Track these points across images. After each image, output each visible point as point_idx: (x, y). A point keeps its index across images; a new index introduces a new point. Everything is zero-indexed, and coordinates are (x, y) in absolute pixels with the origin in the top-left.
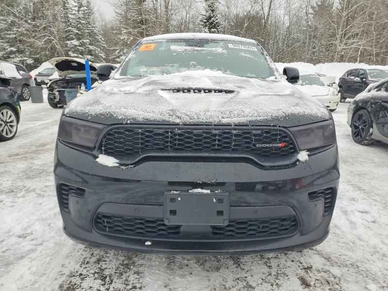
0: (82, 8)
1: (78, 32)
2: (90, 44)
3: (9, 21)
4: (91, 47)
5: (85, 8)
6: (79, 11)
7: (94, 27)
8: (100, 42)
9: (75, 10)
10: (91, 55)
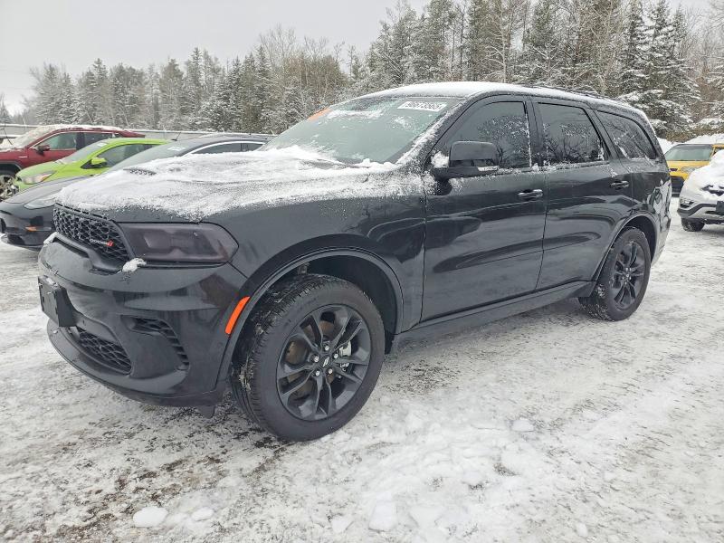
0: (665, 30)
1: (643, 75)
2: (665, 97)
3: (533, 70)
4: (664, 103)
5: (671, 28)
6: (655, 36)
7: (681, 62)
8: (688, 91)
9: (649, 36)
10: (663, 119)
